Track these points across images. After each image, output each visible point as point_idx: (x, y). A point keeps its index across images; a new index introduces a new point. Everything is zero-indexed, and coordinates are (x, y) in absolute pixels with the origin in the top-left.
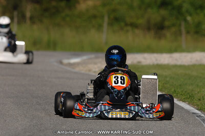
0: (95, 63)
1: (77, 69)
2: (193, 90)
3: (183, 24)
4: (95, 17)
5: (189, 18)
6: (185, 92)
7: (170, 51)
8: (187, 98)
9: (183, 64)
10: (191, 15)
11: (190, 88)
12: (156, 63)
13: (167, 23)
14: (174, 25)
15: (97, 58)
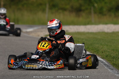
0: (42, 32)
1: (31, 35)
2: (98, 47)
3: (92, 8)
4: (41, 4)
5: (96, 5)
6: (94, 48)
7: (85, 24)
8: (95, 51)
9: (92, 31)
10: (97, 3)
11: (97, 45)
12: (77, 31)
13: (83, 8)
14: (87, 9)
15: (43, 28)
